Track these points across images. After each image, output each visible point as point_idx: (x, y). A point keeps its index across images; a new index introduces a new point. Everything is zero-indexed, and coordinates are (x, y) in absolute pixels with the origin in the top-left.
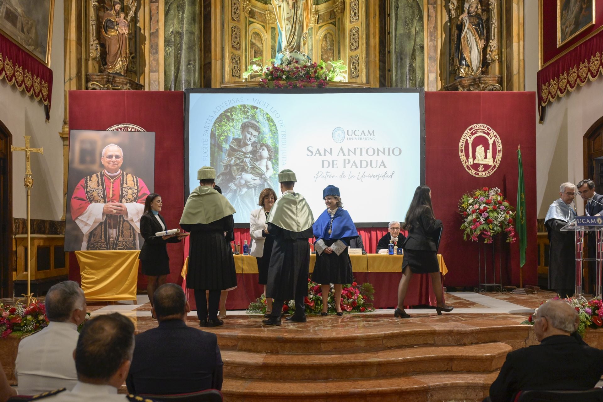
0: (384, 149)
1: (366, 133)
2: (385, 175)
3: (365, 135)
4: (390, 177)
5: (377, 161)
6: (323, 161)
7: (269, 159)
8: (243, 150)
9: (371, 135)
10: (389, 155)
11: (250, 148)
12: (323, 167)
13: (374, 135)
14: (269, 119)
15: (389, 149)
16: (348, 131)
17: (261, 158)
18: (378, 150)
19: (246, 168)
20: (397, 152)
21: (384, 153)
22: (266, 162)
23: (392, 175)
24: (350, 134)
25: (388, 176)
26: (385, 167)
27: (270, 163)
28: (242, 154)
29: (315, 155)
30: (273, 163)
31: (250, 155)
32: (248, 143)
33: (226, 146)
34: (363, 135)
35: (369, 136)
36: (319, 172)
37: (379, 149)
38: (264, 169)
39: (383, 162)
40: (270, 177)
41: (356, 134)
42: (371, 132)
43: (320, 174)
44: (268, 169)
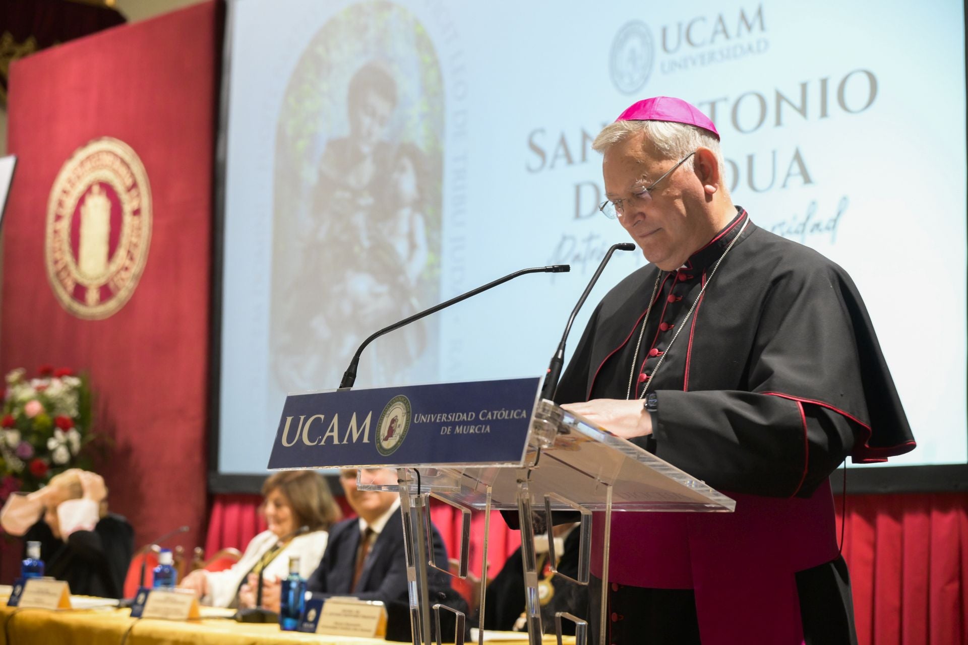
0: (804, 86)
1: (732, 23)
2: (808, 218)
3: (727, 36)
4: (828, 228)
5: (774, 153)
6: (578, 188)
7: (418, 205)
8: (352, 181)
9: (749, 28)
10: (824, 113)
11: (367, 170)
12: (577, 215)
13: (762, 28)
14: (423, 43)
15: (824, 83)
16: (664, 31)
17: (397, 202)
18: (780, 97)
19: (357, 249)
20: (858, 90)
21: (803, 111)
22: (411, 222)
23: (839, 214)
24: (672, 43)
25: (817, 226)
26: (807, 180)
27: (419, 221)
28: (347, 195)
29: (552, 166)
30: (427, 223)
31: (367, 200)
32: (366, 149)
33: (310, 175)
34: (720, 37)
35: (747, 38)
36: (564, 238)
37: (785, 92)
38: (401, 247)
39: (798, 157)
40: (420, 281)
41: (695, 37)
42: (751, 15)
43: (568, 245)
44: (413, 246)
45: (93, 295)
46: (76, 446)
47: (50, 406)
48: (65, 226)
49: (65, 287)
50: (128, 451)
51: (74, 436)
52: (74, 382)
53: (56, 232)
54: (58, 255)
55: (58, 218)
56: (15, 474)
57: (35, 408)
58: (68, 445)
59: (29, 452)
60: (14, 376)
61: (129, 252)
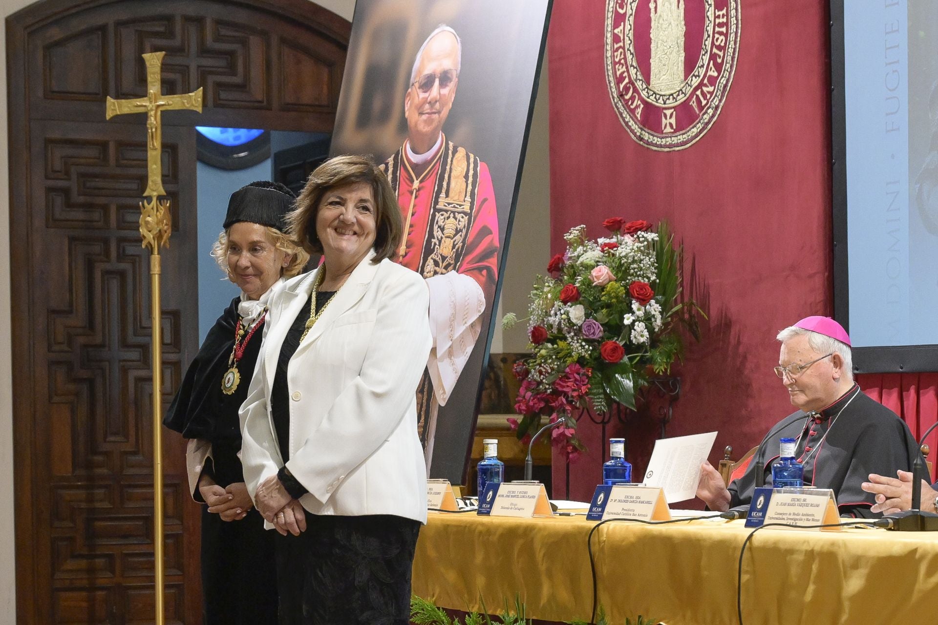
45: (669, 121)
46: (658, 322)
47: (621, 270)
48: (627, 29)
49: (632, 112)
50: (726, 324)
51: (654, 308)
52: (651, 236)
53: (616, 39)
54: (621, 70)
55: (619, 19)
56: (581, 361)
57: (602, 273)
58: (648, 319)
59: (599, 332)
60: (573, 234)
61: (713, 57)
